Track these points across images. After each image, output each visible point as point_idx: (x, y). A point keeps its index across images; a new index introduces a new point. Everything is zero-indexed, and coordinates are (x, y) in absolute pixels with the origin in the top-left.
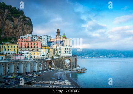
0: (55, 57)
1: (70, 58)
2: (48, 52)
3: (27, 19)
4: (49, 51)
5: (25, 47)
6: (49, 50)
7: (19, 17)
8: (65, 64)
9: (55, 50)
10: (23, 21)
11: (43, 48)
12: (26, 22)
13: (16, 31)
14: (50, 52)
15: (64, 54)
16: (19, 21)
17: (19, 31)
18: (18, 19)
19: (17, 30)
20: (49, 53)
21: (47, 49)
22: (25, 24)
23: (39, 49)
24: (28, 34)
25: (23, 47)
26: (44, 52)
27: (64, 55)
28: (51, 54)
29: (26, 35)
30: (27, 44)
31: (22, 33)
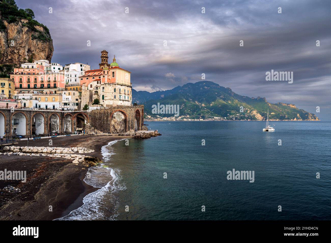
0: (92, 108)
1: (123, 110)
2: (78, 98)
3: (37, 28)
4: (80, 96)
5: (29, 85)
6: (80, 93)
7: (20, 23)
8: (113, 123)
9: (93, 92)
10: (28, 31)
11: (69, 88)
12: (37, 34)
13: (13, 52)
14: (82, 98)
15: (112, 101)
16: (19, 32)
17: (18, 52)
18: (16, 27)
19: (15, 51)
20: (80, 98)
21: (77, 90)
22: (34, 38)
23: (59, 90)
24: (40, 59)
25: (25, 85)
26: (70, 97)
27: (111, 103)
28: (85, 101)
29: (35, 63)
30: (32, 80)
31: (27, 58)
